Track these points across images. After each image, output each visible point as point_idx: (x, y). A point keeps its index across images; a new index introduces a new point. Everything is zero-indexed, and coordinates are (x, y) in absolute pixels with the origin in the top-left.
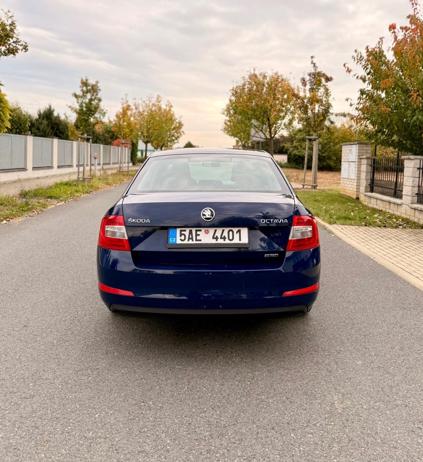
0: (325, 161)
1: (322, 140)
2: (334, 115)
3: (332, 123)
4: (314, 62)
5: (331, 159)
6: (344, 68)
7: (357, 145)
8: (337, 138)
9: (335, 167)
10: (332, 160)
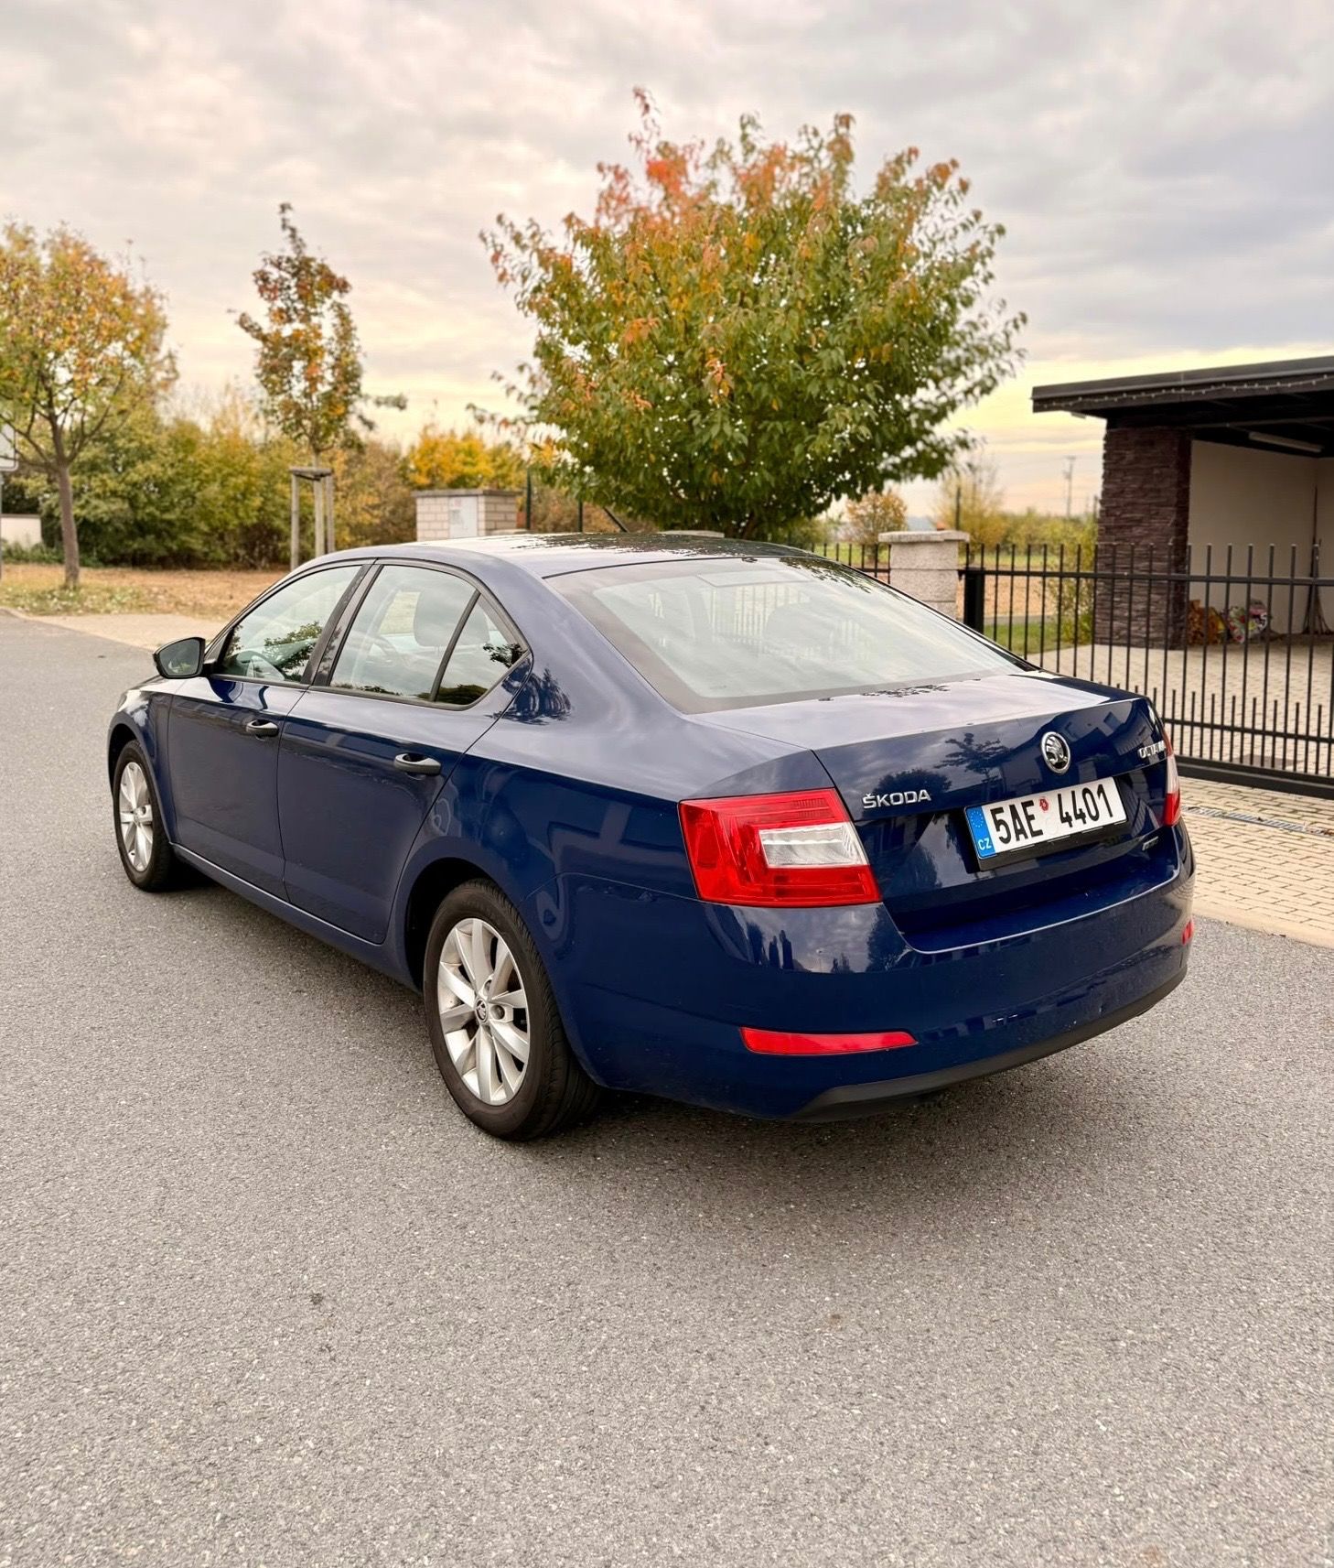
0: (173, 538)
1: (160, 469)
2: (370, 402)
3: (370, 425)
4: (292, 224)
5: (195, 529)
6: (491, 267)
7: (482, 499)
8: (207, 462)
9: (206, 554)
10: (195, 534)
